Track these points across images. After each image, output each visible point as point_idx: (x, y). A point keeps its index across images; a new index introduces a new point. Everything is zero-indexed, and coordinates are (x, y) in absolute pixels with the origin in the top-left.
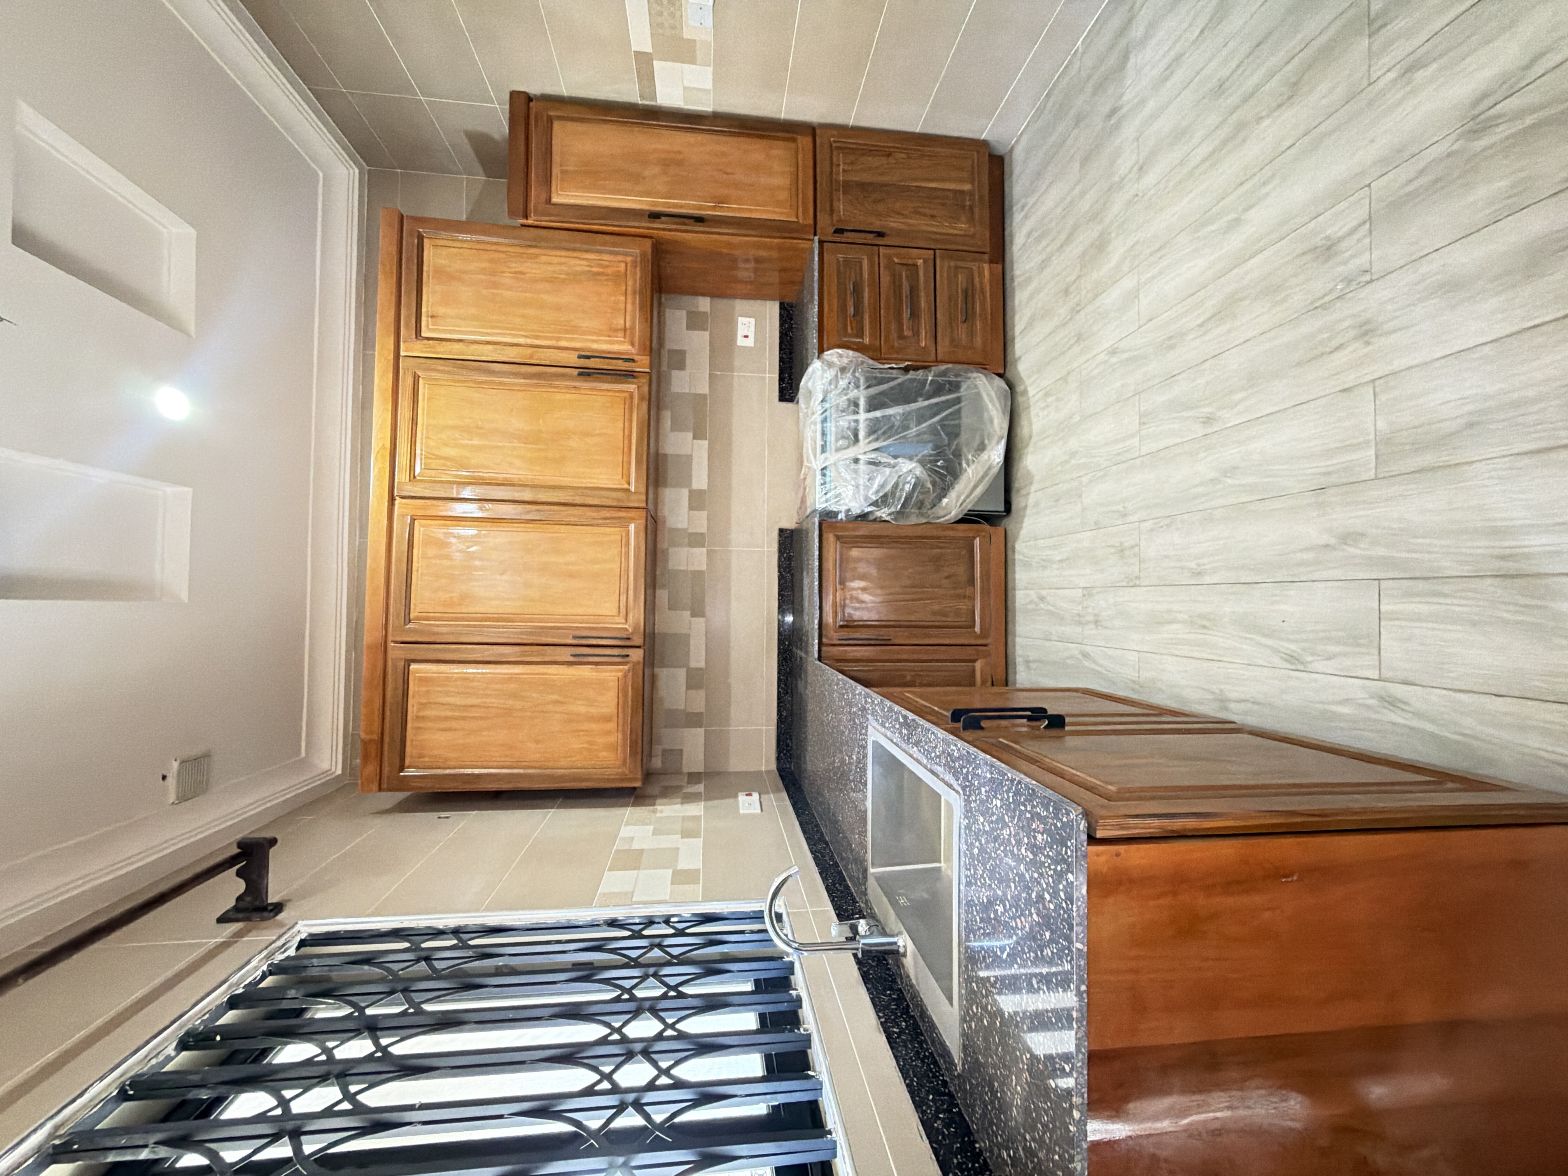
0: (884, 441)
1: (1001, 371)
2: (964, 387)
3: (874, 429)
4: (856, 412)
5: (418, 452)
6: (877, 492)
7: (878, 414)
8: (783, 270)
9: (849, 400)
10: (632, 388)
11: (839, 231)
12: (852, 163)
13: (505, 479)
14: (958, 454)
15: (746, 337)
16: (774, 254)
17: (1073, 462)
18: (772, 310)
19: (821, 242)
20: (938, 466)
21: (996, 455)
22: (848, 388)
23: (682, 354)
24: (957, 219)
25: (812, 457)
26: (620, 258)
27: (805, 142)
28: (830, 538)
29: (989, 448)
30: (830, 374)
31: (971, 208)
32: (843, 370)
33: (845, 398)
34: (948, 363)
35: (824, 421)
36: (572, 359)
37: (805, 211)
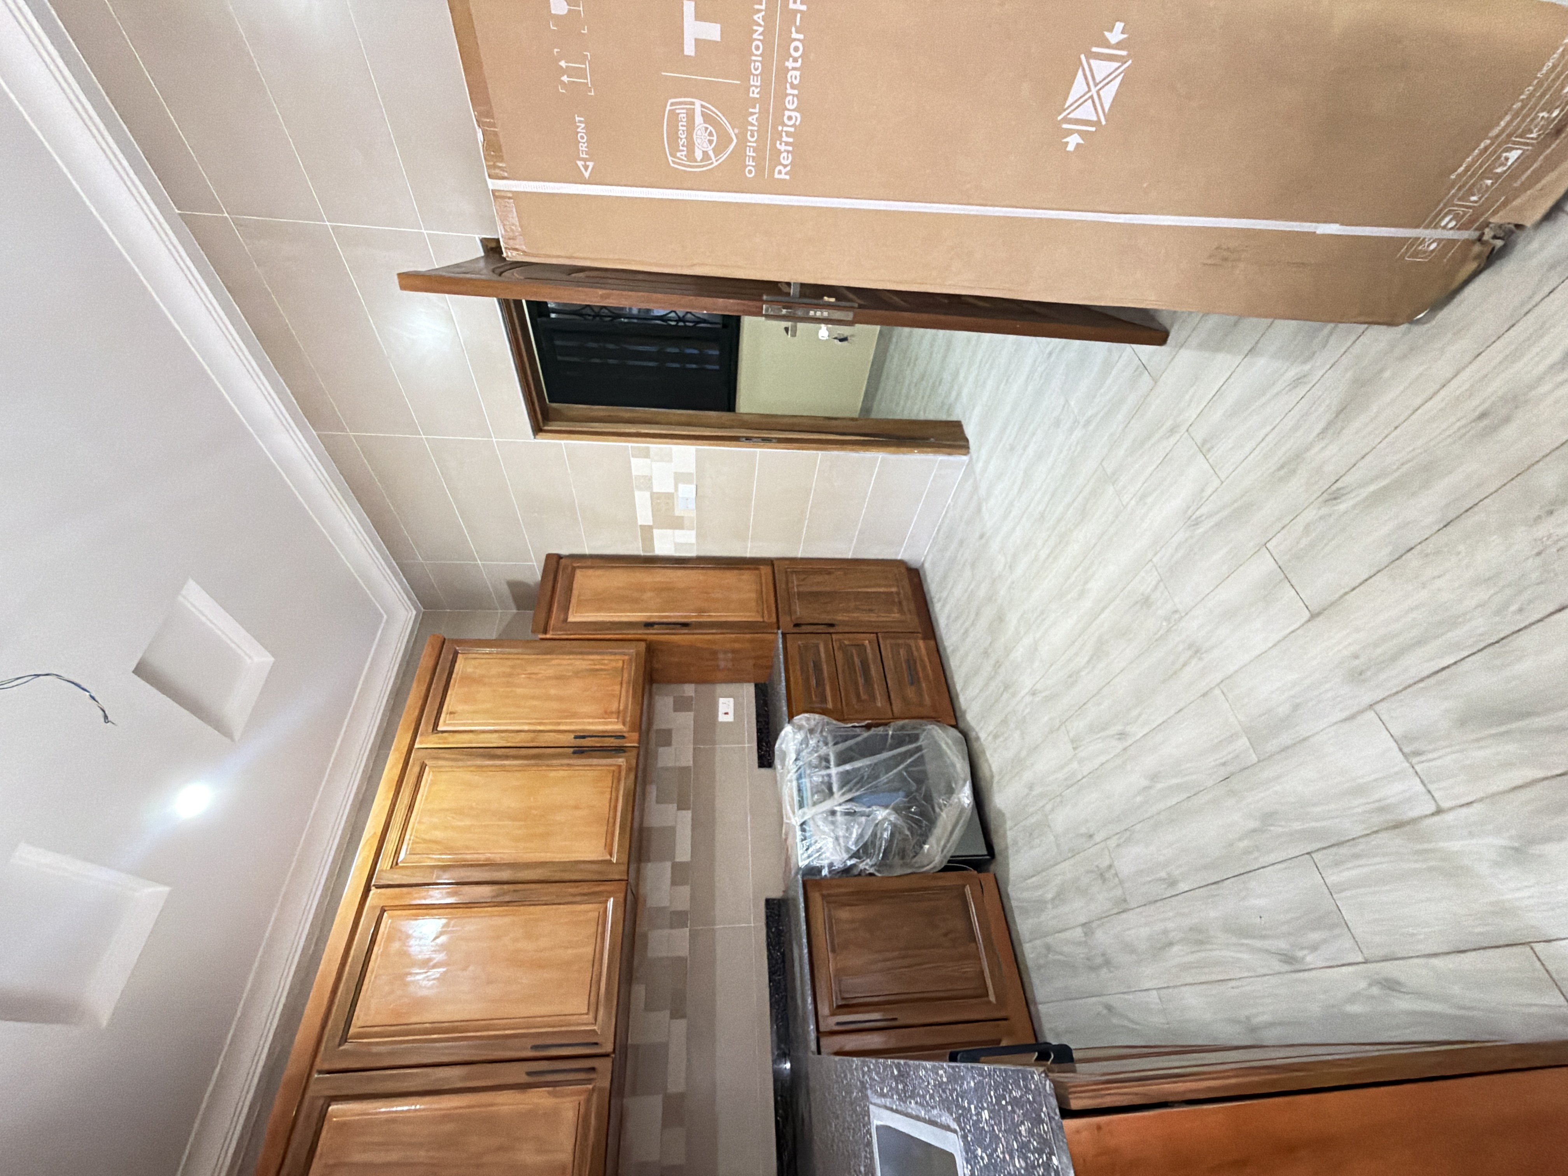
0: (857, 790)
1: (954, 723)
2: (922, 737)
3: (846, 780)
4: (828, 768)
5: (407, 837)
6: (856, 843)
7: (848, 767)
8: (757, 658)
9: (819, 756)
10: (621, 761)
11: (797, 625)
12: (803, 580)
13: (488, 859)
14: (928, 798)
15: (726, 713)
16: (747, 645)
17: (1034, 793)
18: (748, 691)
19: (784, 634)
20: (911, 812)
21: (965, 796)
22: (818, 746)
23: (669, 732)
24: (890, 611)
25: (791, 815)
26: (618, 657)
27: (765, 570)
28: (816, 897)
29: (956, 792)
30: (800, 736)
31: (900, 603)
32: (811, 731)
33: (816, 755)
34: (907, 718)
35: (799, 777)
36: (569, 739)
37: (769, 613)
